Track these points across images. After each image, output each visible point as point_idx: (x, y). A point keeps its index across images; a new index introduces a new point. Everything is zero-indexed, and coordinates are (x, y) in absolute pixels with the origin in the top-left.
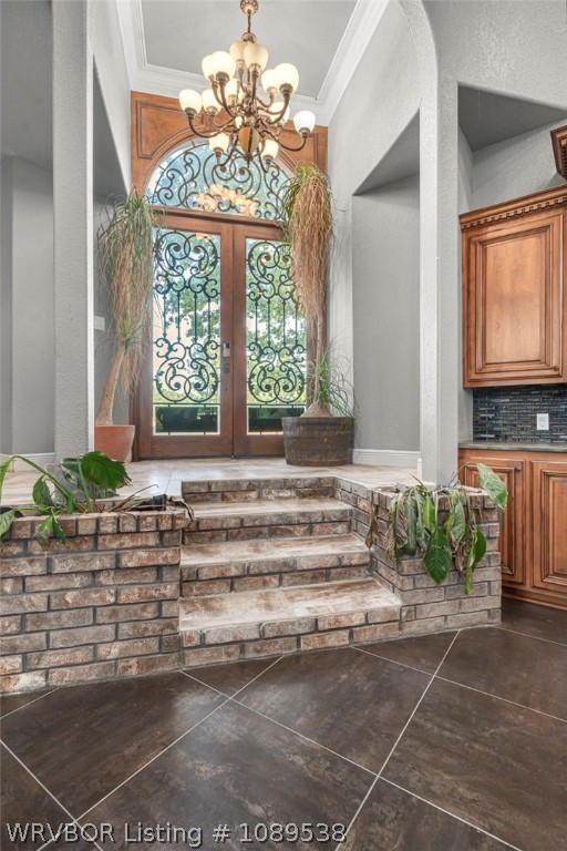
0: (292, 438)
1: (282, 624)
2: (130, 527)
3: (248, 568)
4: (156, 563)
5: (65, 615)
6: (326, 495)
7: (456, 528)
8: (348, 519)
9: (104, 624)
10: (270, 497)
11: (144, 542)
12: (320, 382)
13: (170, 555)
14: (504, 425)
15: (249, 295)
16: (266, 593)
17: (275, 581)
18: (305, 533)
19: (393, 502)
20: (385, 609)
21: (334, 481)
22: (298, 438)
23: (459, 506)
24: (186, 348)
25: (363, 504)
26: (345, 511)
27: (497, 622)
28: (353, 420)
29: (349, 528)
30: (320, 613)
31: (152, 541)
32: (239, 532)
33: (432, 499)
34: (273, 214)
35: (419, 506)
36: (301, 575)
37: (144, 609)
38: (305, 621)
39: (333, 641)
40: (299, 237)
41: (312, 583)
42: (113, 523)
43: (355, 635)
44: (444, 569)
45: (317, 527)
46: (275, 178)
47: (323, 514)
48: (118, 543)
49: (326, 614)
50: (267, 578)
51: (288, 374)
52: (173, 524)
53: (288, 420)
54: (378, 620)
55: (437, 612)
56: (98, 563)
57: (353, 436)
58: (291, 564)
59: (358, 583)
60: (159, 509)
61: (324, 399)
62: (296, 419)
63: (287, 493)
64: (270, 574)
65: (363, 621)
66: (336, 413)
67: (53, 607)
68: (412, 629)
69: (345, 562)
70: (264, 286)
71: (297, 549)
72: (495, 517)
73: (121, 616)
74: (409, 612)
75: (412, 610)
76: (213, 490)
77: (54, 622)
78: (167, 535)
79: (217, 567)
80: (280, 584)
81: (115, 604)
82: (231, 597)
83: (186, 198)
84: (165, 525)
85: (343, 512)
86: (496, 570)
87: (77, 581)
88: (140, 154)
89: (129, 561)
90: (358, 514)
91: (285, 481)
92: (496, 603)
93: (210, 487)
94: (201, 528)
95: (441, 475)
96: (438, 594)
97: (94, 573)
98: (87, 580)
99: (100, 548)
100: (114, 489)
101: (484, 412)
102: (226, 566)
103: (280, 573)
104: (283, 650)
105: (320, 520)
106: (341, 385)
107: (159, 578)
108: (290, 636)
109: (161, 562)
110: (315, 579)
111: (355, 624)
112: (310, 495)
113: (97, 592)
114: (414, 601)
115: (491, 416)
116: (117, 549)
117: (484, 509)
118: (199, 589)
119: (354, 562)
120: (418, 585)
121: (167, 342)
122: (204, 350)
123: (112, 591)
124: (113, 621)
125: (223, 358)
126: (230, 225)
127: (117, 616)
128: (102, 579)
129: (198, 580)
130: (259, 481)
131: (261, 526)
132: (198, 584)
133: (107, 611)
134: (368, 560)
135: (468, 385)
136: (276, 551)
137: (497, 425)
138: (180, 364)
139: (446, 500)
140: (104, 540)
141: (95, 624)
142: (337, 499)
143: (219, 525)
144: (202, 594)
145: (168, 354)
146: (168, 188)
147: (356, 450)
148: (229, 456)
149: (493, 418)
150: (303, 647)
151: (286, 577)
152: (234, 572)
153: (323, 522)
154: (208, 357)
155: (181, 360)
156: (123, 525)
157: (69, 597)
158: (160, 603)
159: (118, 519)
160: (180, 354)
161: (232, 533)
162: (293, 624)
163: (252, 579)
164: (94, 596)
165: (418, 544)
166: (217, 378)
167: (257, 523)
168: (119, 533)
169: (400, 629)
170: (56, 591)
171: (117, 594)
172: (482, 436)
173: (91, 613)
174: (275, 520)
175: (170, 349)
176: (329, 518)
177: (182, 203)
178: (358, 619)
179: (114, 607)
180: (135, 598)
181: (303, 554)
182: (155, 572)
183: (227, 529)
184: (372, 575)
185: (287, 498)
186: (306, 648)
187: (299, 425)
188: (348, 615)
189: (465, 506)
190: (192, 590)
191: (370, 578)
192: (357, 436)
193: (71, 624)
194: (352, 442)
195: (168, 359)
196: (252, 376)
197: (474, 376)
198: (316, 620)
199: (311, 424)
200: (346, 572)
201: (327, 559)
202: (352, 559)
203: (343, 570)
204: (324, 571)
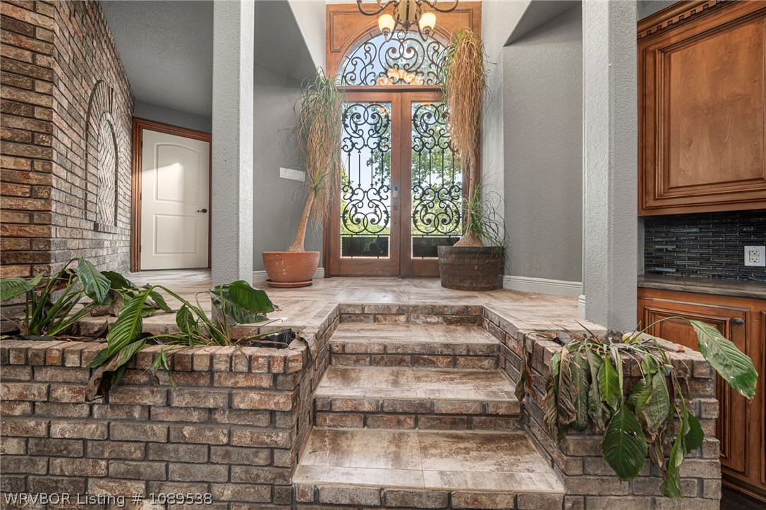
0: (445, 264)
2: (242, 367)
3: (382, 405)
4: (268, 407)
5: (182, 448)
6: (473, 323)
7: (653, 408)
8: (495, 354)
9: (217, 463)
10: (417, 321)
11: (258, 383)
12: (472, 215)
13: (282, 400)
14: (689, 259)
15: (414, 148)
16: (401, 434)
17: (411, 422)
18: (448, 365)
19: (555, 359)
21: (482, 309)
22: (451, 265)
23: (659, 380)
24: (364, 192)
25: (512, 344)
26: (493, 345)
28: (503, 249)
29: (497, 364)
30: (455, 486)
31: (266, 383)
32: (382, 358)
33: (612, 361)
34: (435, 80)
35: (593, 371)
36: (439, 419)
37: (256, 455)
38: (435, 494)
40: (454, 91)
41: (451, 429)
42: (226, 361)
44: (633, 462)
45: (461, 360)
46: (436, 51)
47: (468, 347)
48: (232, 381)
49: (463, 489)
50: (402, 418)
51: (446, 210)
52: (286, 367)
53: (442, 249)
56: (212, 401)
57: (503, 263)
58: (429, 405)
59: (506, 438)
60: (279, 347)
61: (476, 230)
62: (448, 248)
63: (434, 319)
64: (405, 413)
65: (510, 506)
66: (487, 243)
67: (172, 439)
69: (491, 410)
70: (426, 139)
71: (435, 386)
72: (710, 389)
73: (234, 458)
74: (575, 503)
75: (580, 502)
76: (366, 312)
77: (172, 455)
78: (281, 378)
79: (351, 400)
80: (416, 425)
81: (228, 444)
82: (364, 433)
83: (366, 78)
84: (278, 368)
85: (490, 346)
86: (711, 464)
87: (195, 416)
88: (332, 50)
89: (241, 403)
90: (507, 352)
91: (433, 307)
92: (712, 509)
93: (363, 309)
94: (346, 351)
95: (612, 318)
96: (619, 486)
97: (211, 411)
98: (204, 416)
99: (215, 385)
100: (265, 314)
101: (660, 243)
102: (360, 401)
103: (416, 414)
105: (464, 353)
106: (492, 217)
107: (272, 422)
109: (273, 407)
110: (454, 425)
112: (457, 322)
113: (211, 430)
114: (582, 491)
115: (670, 248)
116: (233, 388)
117: (693, 378)
118: (332, 420)
119: (501, 411)
120: (589, 470)
121: (351, 188)
122: (378, 192)
123: (225, 431)
124: (226, 462)
125: (393, 199)
126: (399, 94)
127: (230, 457)
128: (218, 416)
129: (331, 411)
130: (408, 307)
131: (402, 354)
132: (331, 416)
133: (220, 451)
134: (518, 411)
135: (644, 214)
136: (415, 385)
137: (679, 259)
138: (360, 205)
139: (634, 362)
140: (220, 377)
141: (209, 462)
142: (485, 328)
143: (363, 350)
144: (334, 426)
145: (351, 197)
146: (353, 72)
147: (506, 277)
148: (397, 276)
149: (674, 251)
151: (422, 419)
152: (367, 408)
153: (468, 355)
154: (381, 198)
155: (361, 201)
156: (236, 364)
157: (187, 431)
158: (272, 450)
159: (231, 357)
160: (360, 196)
161: (375, 359)
163: (386, 417)
164: (208, 433)
165: (590, 419)
166: (388, 215)
167: (400, 351)
168: (231, 372)
170: (176, 422)
171: (230, 435)
172: (657, 269)
173: (206, 450)
174: (417, 349)
175: (353, 193)
176: (474, 352)
177: (362, 82)
178: (503, 502)
179: (228, 448)
180: (247, 441)
181: (442, 397)
182: (268, 416)
183: (371, 354)
184: (523, 429)
185: (434, 324)
187: (451, 253)
189: (669, 378)
190: (325, 420)
191: (520, 432)
192: (507, 264)
193: (187, 459)
194: (502, 269)
195: (351, 201)
196: (416, 212)
197: (651, 203)
198: (450, 495)
199: (462, 252)
200: (491, 422)
201: (469, 405)
202: (498, 408)
203: (488, 419)
204: (466, 417)
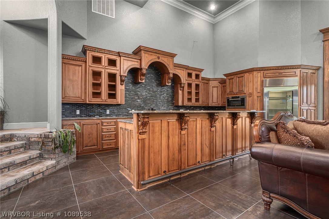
1: (23, 177)
6: (7, 141)
7: (69, 139)
8: (24, 146)
14: (68, 113)
17: (7, 170)
18: (8, 154)
19: (53, 135)
20: (52, 164)
21: (11, 135)
23: (70, 133)
25: (33, 139)
26: (23, 143)
27: (75, 160)
29: (25, 149)
30: (34, 171)
33: (63, 133)
35: (60, 135)
36: (17, 166)
38: (30, 174)
39: (38, 177)
41: (21, 167)
43: (44, 174)
45: (12, 151)
47: (15, 146)
49: (36, 170)
50: (4, 170)
54: (50, 168)
55: (64, 161)
58: (13, 162)
59: (36, 163)
64: (5, 168)
65: (46, 169)
68: (58, 168)
69: (32, 157)
71: (10, 158)
74: (57, 163)
75: (58, 163)
80: (9, 170)
86: (75, 148)
92: (75, 156)
95: (57, 127)
96: (64, 157)
101: (63, 109)
103: (9, 167)
104: (23, 185)
105: (14, 148)
108: (25, 180)
111: (44, 170)
114: (58, 160)
117: (73, 134)
120: (59, 156)
134: (39, 155)
135: (62, 102)
136: (2, 161)
137: (66, 113)
139: (66, 132)
142: (14, 141)
150: (29, 182)
151: (11, 168)
162: (26, 176)
169: (55, 168)
176: (17, 147)
178: (45, 169)
181: (17, 158)
184: (40, 159)
186: (30, 182)
188: (42, 169)
198: (33, 173)
200: (32, 161)
201: (26, 158)
202: (34, 156)
203: (31, 160)
204: (25, 162)
